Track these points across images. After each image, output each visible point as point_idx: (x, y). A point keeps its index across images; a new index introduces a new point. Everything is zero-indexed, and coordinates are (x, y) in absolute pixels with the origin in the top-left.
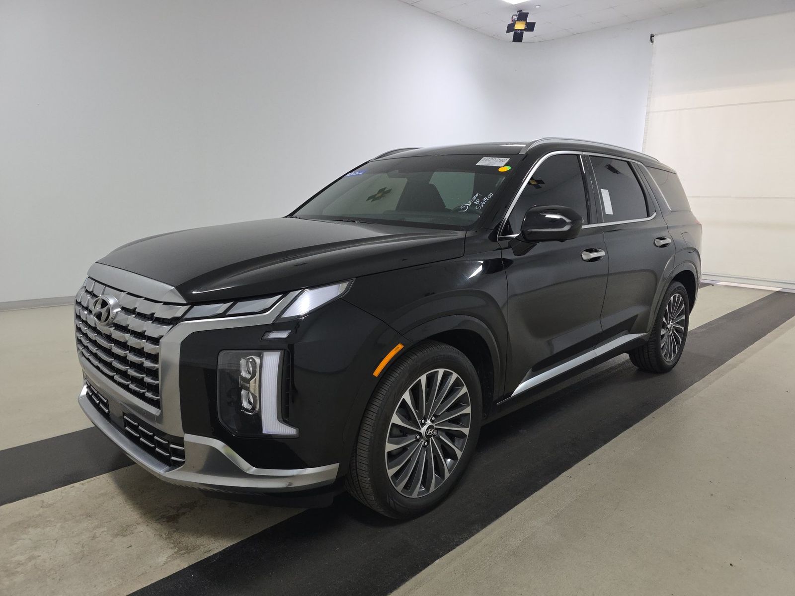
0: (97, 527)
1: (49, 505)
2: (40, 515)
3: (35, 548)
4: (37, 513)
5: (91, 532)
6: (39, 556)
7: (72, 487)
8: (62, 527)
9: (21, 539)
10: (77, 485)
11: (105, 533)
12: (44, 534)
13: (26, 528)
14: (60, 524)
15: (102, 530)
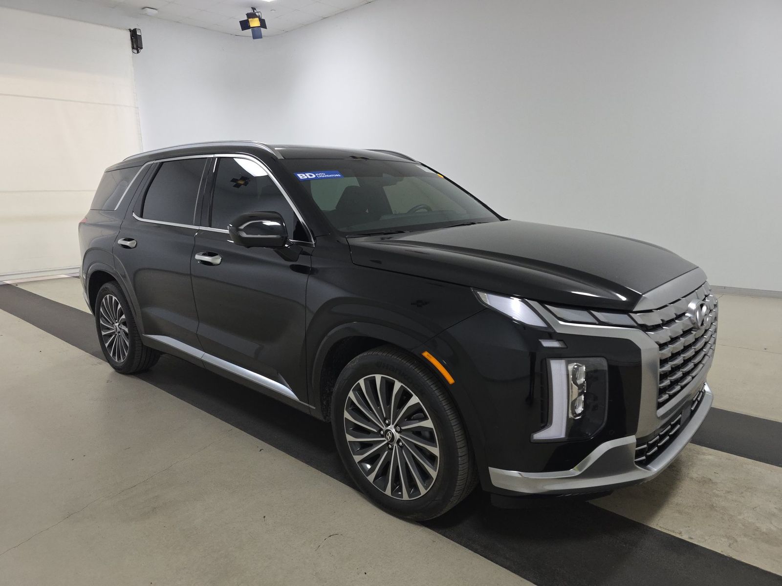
0: (717, 496)
1: (728, 538)
2: (745, 535)
3: (774, 515)
4: (745, 539)
5: (725, 496)
6: (776, 508)
7: (692, 538)
8: (740, 514)
9: (778, 528)
10: (685, 537)
11: (718, 489)
12: (757, 520)
13: (766, 534)
14: (739, 517)
15: (717, 492)
